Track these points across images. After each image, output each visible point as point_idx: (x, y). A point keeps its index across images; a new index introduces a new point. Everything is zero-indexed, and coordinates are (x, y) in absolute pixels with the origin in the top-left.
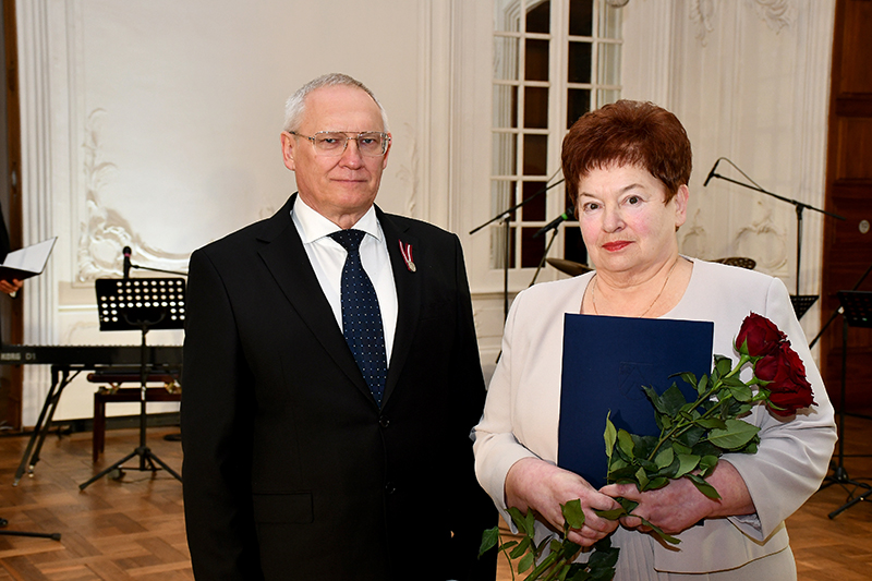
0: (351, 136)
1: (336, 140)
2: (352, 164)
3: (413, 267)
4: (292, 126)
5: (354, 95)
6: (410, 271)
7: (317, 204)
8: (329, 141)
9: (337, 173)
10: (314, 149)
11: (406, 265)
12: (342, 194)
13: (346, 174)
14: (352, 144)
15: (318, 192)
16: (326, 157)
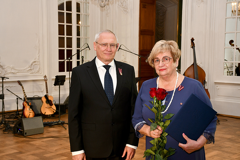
0: (109, 44)
1: (105, 45)
2: (109, 50)
3: (121, 74)
4: (96, 41)
5: (111, 35)
6: (121, 75)
7: (101, 59)
8: (104, 45)
9: (105, 52)
10: (100, 46)
11: (120, 74)
12: (106, 57)
13: (107, 52)
14: (109, 46)
15: (101, 56)
16: (103, 48)
